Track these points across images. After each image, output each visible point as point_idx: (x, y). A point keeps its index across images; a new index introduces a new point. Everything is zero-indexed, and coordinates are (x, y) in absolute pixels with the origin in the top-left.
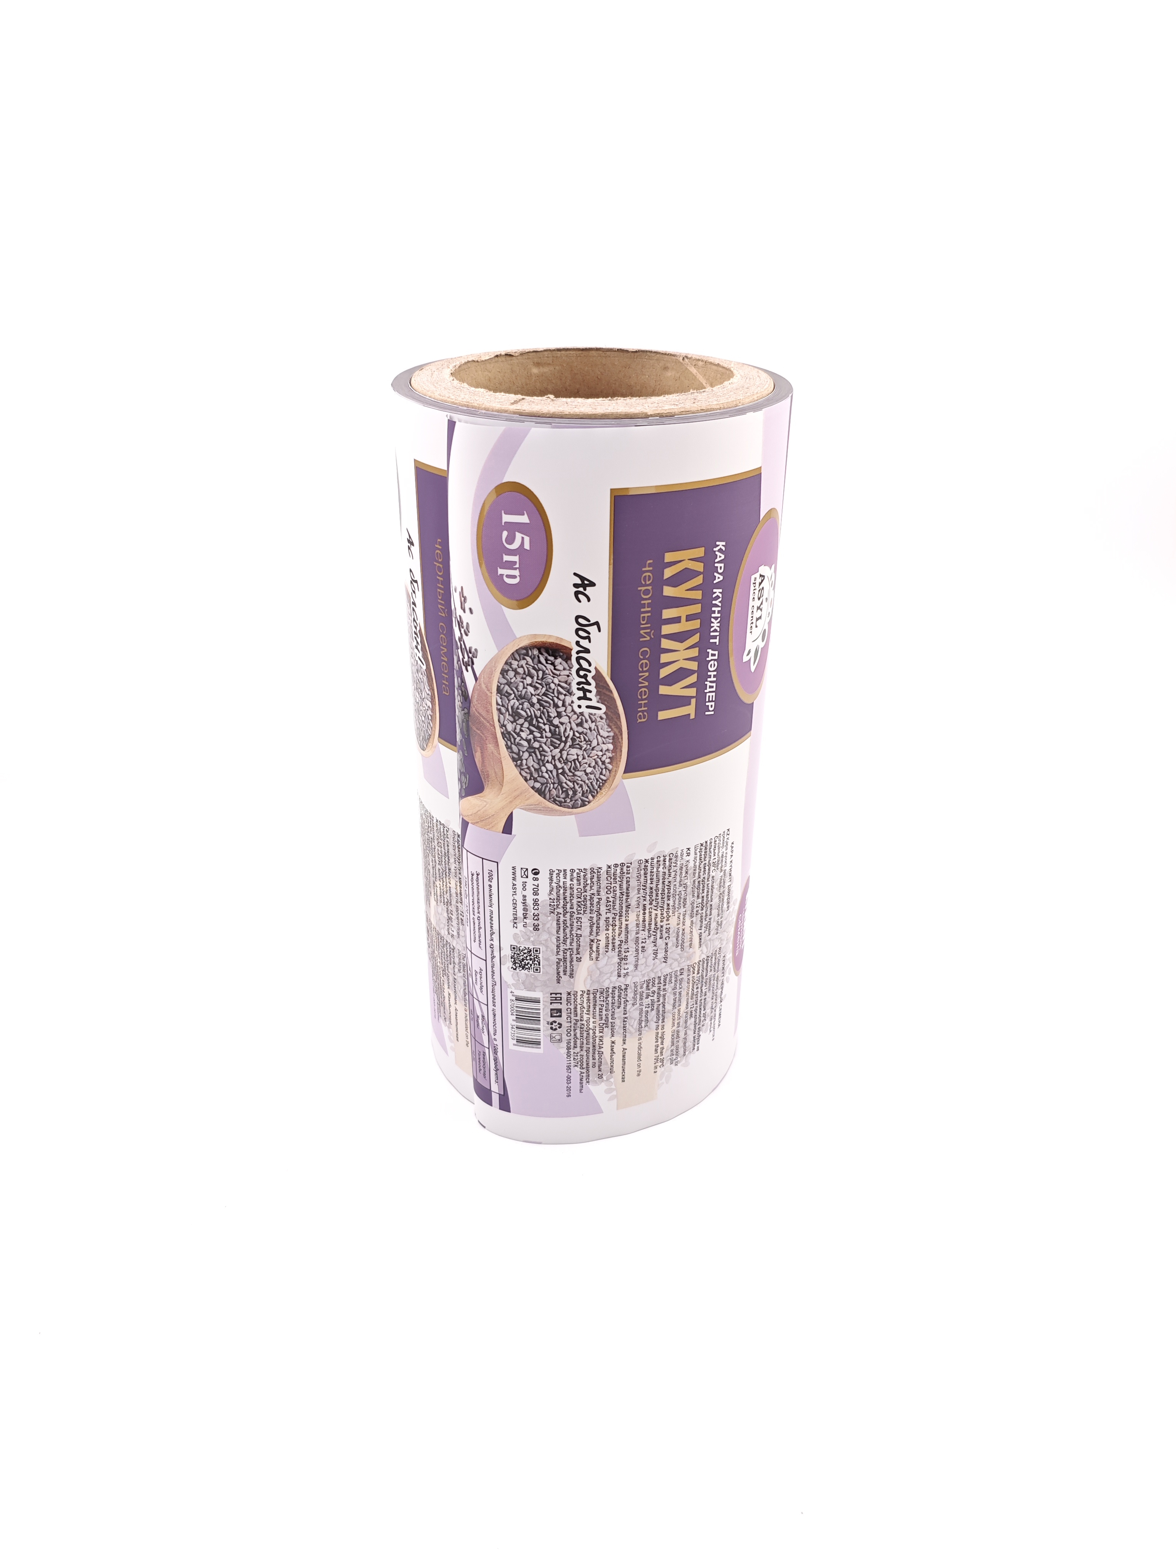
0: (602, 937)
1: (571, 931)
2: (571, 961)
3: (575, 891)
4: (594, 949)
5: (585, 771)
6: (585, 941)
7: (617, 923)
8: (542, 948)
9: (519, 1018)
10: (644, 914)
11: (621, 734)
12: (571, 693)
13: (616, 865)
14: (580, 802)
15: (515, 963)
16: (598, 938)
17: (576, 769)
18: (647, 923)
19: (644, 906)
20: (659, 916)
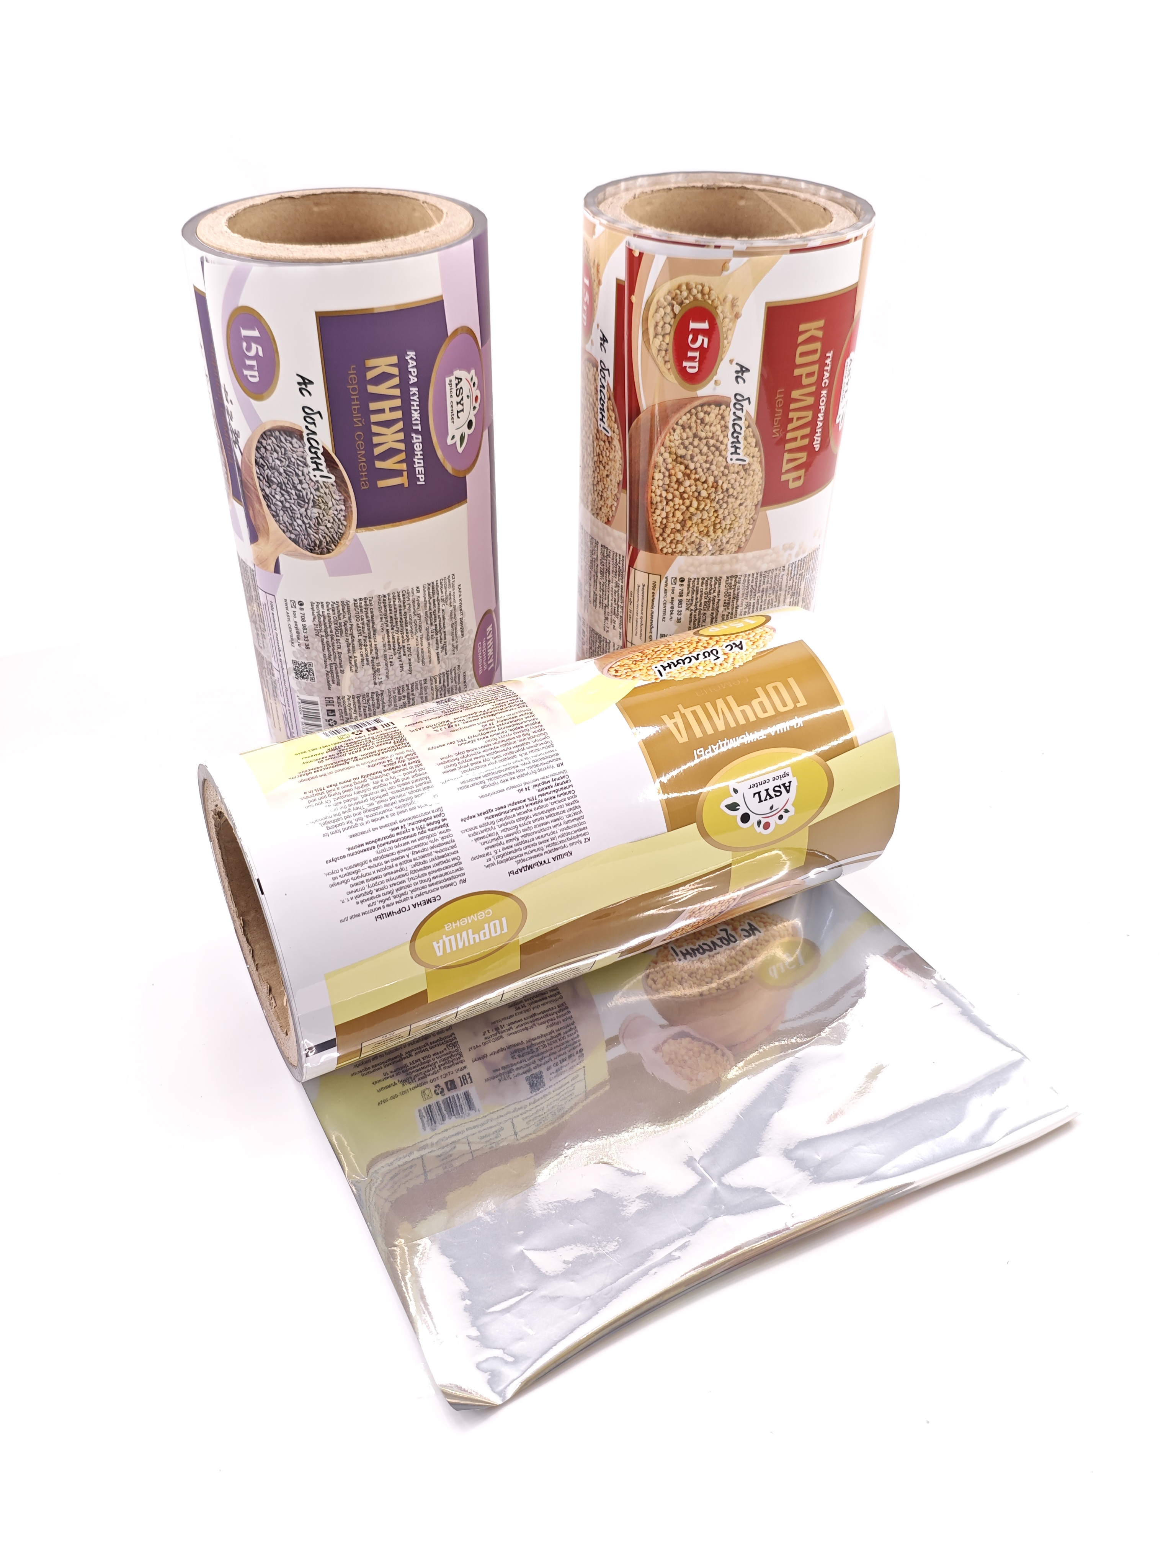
0: (358, 654)
1: (333, 650)
2: (337, 673)
3: (332, 619)
4: (353, 663)
5: (326, 526)
6: (345, 657)
7: (368, 643)
8: (314, 663)
9: (305, 717)
10: (388, 636)
11: (350, 498)
12: (306, 465)
13: (361, 599)
14: (325, 550)
15: (297, 674)
16: (355, 655)
17: (319, 524)
18: (391, 643)
19: (387, 630)
20: (401, 638)
